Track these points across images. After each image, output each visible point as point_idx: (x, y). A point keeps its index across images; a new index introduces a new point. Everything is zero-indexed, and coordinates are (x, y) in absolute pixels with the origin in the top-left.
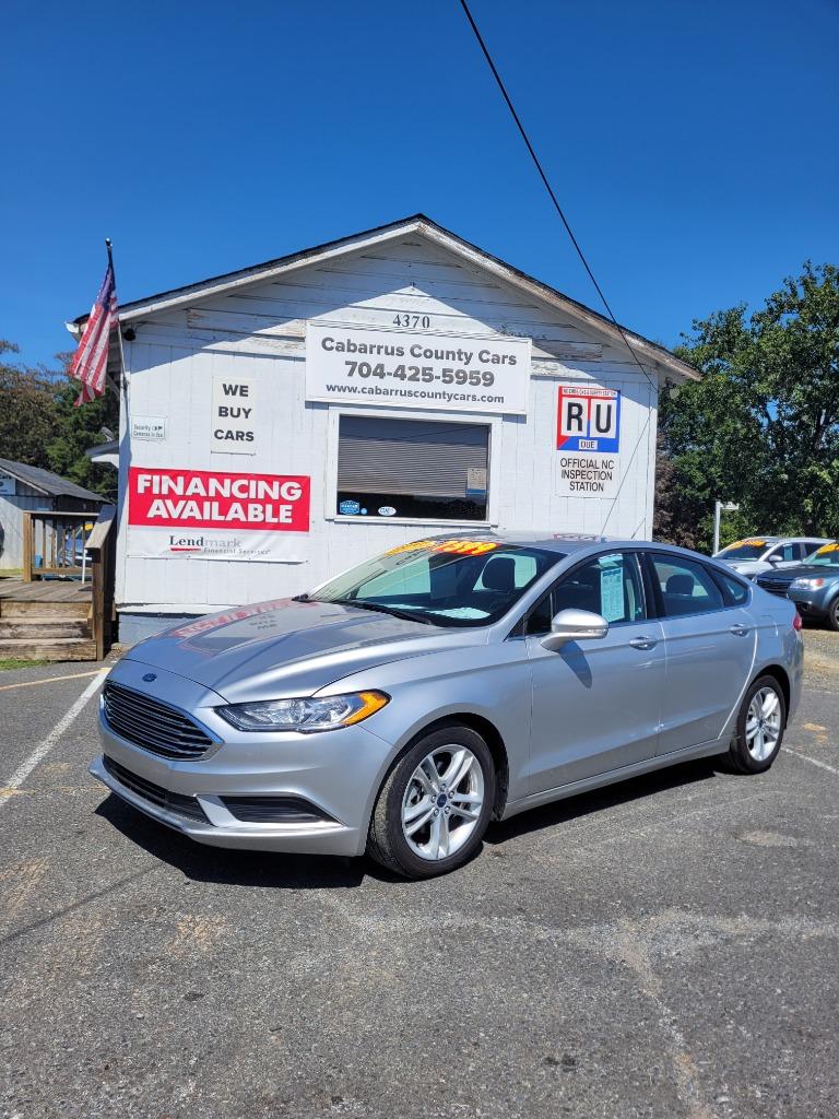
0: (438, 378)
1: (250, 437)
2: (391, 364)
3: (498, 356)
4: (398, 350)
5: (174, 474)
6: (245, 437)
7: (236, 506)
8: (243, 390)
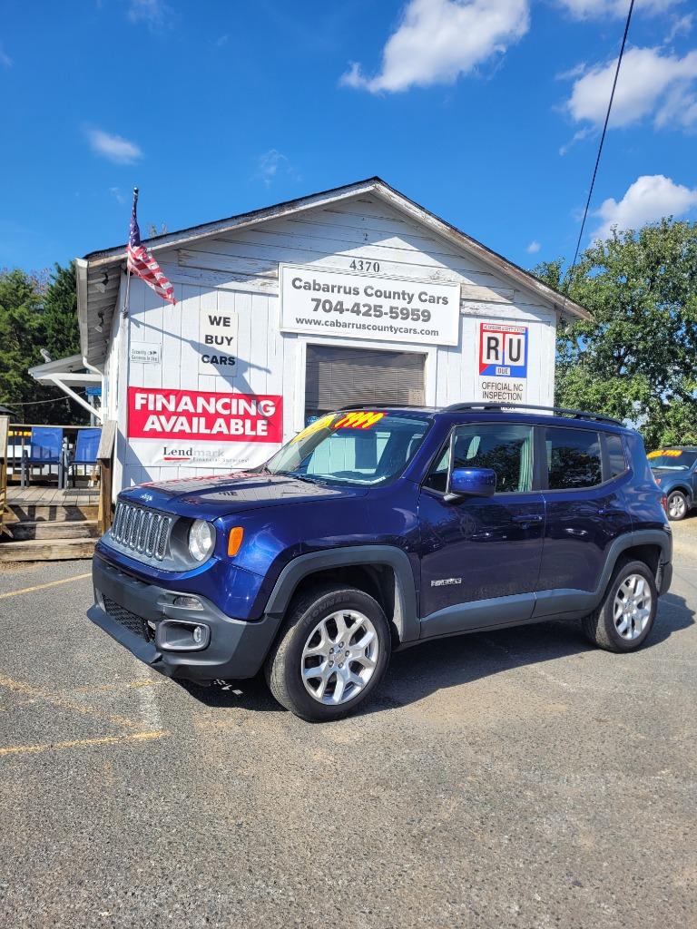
0: (386, 314)
1: (232, 361)
2: (349, 301)
3: (434, 297)
4: (354, 290)
5: (167, 393)
6: (227, 362)
7: (220, 421)
8: (226, 321)
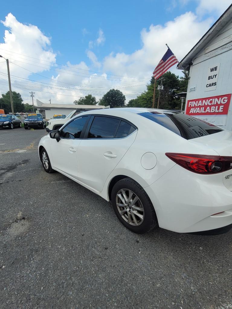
6: (214, 85)
7: (208, 108)
8: (216, 69)
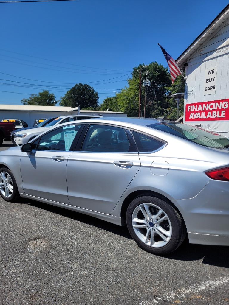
1: (214, 87)
5: (195, 104)
6: (213, 88)
7: (209, 113)
8: (213, 71)
